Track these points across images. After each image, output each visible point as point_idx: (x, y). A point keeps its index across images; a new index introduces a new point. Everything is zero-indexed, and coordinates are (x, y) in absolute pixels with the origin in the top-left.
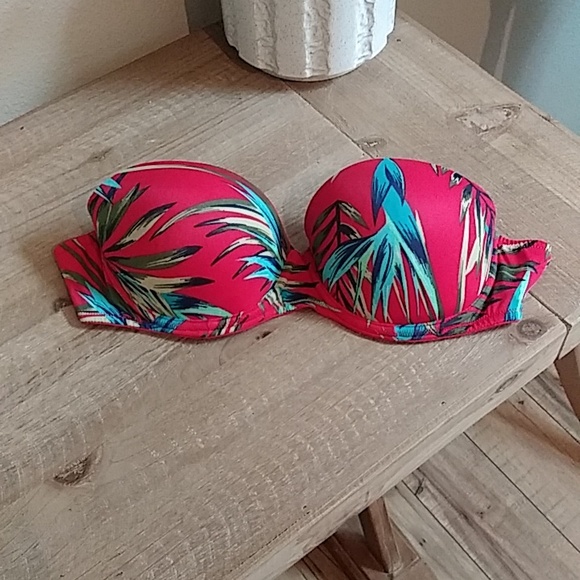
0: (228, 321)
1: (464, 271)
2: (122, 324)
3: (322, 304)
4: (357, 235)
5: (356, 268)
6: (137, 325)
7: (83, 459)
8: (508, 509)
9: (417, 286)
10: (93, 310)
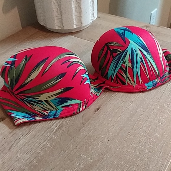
0: (82, 104)
2: (34, 120)
4: (120, 51)
5: (124, 64)
6: (40, 118)
9: (149, 64)
10: (17, 118)
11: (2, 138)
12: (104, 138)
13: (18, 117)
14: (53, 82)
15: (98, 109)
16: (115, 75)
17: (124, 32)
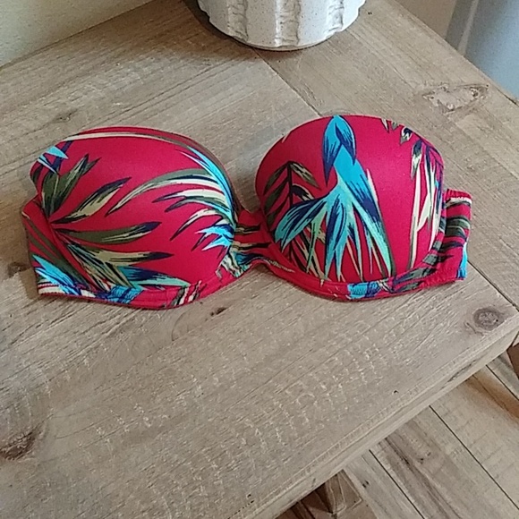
0: (187, 290)
1: (416, 228)
2: (77, 294)
3: (276, 264)
4: (310, 196)
5: (309, 229)
6: (92, 295)
7: (27, 433)
8: (447, 457)
9: (370, 244)
10: (46, 281)
11: (6, 313)
12: (198, 384)
13: (48, 279)
14: (127, 234)
15: (220, 311)
16: (288, 241)
17: (340, 147)
